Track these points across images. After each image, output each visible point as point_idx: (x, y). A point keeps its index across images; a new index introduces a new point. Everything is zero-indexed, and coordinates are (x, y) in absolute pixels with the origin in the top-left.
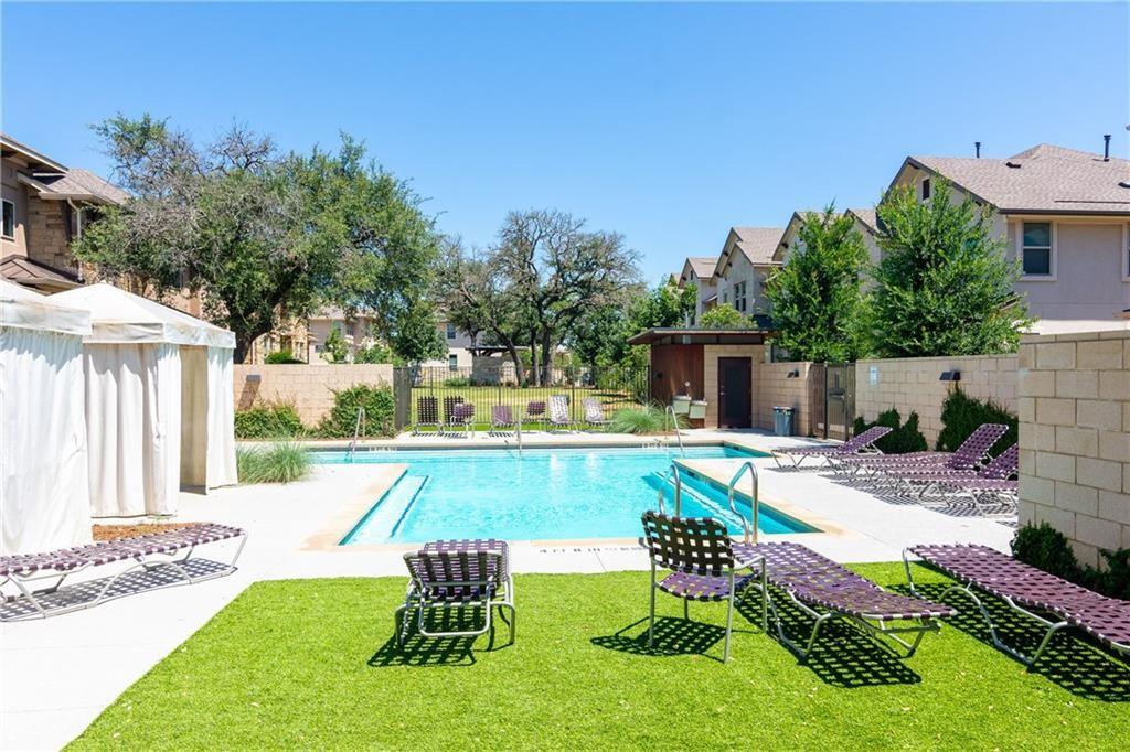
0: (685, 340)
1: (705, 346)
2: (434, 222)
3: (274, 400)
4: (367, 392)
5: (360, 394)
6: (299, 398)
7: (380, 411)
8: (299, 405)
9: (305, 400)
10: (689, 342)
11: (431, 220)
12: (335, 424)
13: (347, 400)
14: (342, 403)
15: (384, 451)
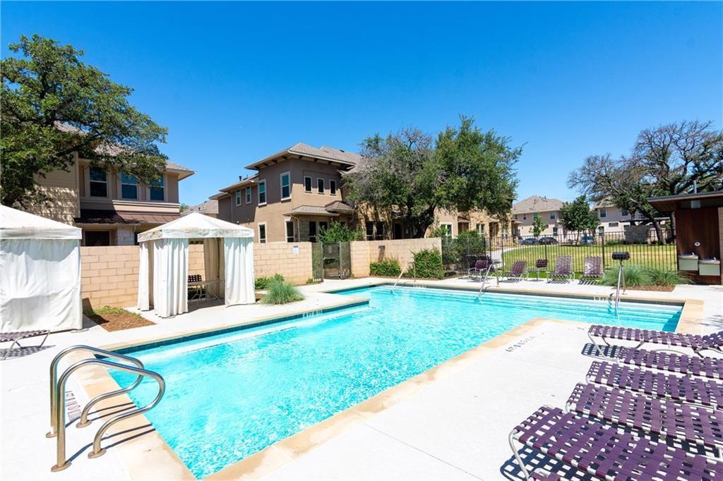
0: (693, 205)
1: (719, 209)
2: (521, 151)
3: (390, 258)
4: (427, 253)
5: (425, 254)
6: (400, 257)
7: (434, 264)
8: (400, 260)
9: (402, 258)
10: (699, 206)
11: (519, 150)
12: (414, 271)
13: (420, 257)
14: (416, 259)
15: (420, 288)
